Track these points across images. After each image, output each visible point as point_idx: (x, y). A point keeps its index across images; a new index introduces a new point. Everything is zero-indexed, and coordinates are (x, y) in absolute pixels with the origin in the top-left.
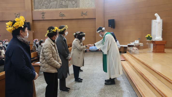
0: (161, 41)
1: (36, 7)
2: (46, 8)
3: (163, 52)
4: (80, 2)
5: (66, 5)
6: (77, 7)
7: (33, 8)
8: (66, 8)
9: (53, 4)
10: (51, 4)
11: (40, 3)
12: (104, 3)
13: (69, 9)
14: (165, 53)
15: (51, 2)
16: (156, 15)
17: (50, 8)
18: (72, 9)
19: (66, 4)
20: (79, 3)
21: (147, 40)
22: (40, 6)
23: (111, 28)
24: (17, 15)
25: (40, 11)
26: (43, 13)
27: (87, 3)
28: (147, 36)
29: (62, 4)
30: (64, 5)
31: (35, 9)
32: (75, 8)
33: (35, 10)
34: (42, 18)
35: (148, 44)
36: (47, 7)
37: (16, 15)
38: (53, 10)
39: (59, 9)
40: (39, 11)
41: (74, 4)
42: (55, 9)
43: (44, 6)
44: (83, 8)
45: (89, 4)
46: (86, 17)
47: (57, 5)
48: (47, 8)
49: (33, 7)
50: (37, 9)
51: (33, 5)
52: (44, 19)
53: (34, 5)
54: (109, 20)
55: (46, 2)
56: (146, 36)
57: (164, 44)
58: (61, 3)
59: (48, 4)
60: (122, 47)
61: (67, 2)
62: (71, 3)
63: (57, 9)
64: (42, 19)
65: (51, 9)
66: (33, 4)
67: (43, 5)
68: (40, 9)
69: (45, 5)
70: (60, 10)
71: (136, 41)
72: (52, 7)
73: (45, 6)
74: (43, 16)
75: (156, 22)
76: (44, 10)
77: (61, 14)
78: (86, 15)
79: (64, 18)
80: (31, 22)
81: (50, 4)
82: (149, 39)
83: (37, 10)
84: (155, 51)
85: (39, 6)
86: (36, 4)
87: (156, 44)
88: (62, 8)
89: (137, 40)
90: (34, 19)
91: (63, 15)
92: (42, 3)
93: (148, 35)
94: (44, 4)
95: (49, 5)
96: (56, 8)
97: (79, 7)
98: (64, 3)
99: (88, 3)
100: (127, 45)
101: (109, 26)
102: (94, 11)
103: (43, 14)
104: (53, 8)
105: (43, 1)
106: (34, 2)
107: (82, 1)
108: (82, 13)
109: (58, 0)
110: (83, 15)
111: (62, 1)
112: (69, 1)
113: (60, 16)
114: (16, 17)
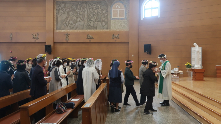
0: (200, 69)
1: (58, 28)
2: (71, 28)
4: (111, 24)
5: (94, 26)
6: (107, 29)
7: (55, 29)
8: (95, 30)
10: (76, 25)
11: (64, 23)
12: (139, 26)
13: (98, 30)
14: (204, 80)
15: (77, 22)
16: (195, 44)
17: (76, 29)
18: (102, 30)
19: (94, 25)
20: (110, 25)
21: (187, 68)
23: (147, 53)
24: (35, 35)
25: (64, 32)
26: (67, 35)
30: (93, 26)
31: (57, 29)
32: (105, 30)
33: (58, 31)
34: (66, 40)
35: (187, 71)
36: (72, 28)
38: (79, 31)
40: (62, 32)
41: (104, 26)
42: (81, 31)
44: (115, 30)
45: (122, 25)
46: (118, 40)
47: (85, 25)
48: (72, 29)
49: (55, 27)
50: (60, 29)
51: (55, 25)
52: (68, 41)
53: (57, 25)
55: (71, 22)
56: (186, 64)
57: (203, 72)
58: (89, 24)
59: (74, 24)
61: (96, 22)
62: (100, 24)
63: (84, 31)
64: (66, 41)
65: (76, 31)
66: (55, 23)
67: (67, 26)
68: (64, 29)
69: (69, 25)
70: (87, 31)
71: (174, 69)
72: (78, 28)
73: (70, 27)
74: (67, 37)
75: (195, 51)
76: (69, 31)
77: (88, 36)
78: (118, 38)
79: (92, 41)
80: (52, 45)
81: (75, 24)
82: (189, 67)
83: (60, 30)
84: (195, 79)
85: (63, 26)
86: (59, 24)
87: (195, 72)
88: (90, 29)
89: (175, 67)
90: (55, 41)
91: (91, 38)
92: (66, 23)
93: (188, 63)
94: (69, 24)
95: (75, 25)
96: (82, 29)
97: (110, 29)
98: (92, 24)
99: (120, 25)
101: (145, 52)
102: (128, 34)
103: (67, 36)
104: (79, 29)
105: (68, 21)
106: (57, 22)
107: (114, 22)
108: (114, 36)
109: (86, 20)
110: (115, 38)
111: (90, 22)
112: (99, 22)
113: (88, 38)
114: (34, 38)
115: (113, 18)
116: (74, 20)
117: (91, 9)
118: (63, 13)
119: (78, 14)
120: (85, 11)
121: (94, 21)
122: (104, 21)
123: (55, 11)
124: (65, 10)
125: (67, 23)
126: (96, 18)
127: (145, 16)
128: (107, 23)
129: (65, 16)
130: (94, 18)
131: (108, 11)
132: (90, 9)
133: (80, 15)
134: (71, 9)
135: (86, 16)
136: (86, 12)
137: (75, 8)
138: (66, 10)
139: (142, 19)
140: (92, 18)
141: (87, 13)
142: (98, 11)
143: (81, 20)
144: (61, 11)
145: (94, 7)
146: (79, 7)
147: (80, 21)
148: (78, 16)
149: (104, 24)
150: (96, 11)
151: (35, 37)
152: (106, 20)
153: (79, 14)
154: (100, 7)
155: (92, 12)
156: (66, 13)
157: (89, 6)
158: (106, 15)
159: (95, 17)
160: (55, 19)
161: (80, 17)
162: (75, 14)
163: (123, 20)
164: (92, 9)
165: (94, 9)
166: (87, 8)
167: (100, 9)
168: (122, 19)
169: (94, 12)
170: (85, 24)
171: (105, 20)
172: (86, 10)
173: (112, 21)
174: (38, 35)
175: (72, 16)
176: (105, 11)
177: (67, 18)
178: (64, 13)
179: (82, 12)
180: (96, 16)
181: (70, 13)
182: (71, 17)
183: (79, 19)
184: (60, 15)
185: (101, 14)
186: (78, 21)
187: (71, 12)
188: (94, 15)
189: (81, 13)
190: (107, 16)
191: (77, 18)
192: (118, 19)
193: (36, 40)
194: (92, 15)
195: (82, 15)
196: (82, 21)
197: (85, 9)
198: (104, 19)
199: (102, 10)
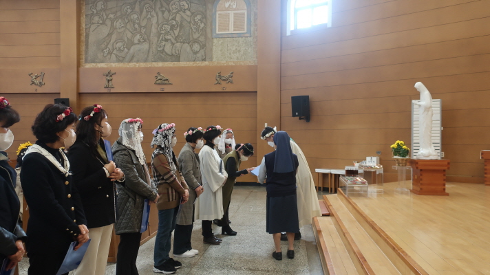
0: (436, 160)
1: (89, 58)
2: (119, 61)
3: (442, 193)
4: (214, 47)
5: (174, 53)
6: (204, 60)
7: (83, 61)
8: (176, 63)
9: (139, 50)
10: (132, 51)
11: (103, 46)
12: (281, 50)
13: (182, 64)
14: (447, 195)
15: (133, 44)
16: (418, 85)
17: (130, 61)
18: (191, 64)
19: (174, 51)
20: (211, 50)
21: (395, 157)
22: (102, 54)
23: (300, 119)
24: (37, 77)
25: (102, 68)
26: (109, 74)
27: (234, 49)
28: (395, 146)
29: (163, 49)
30: (170, 53)
31: (86, 61)
32: (199, 64)
33: (88, 66)
34: (106, 87)
35: (396, 167)
36: (121, 59)
37: (34, 77)
38: (138, 65)
39: (155, 64)
40: (98, 68)
41: (197, 52)
42: (142, 65)
43: (113, 56)
44: (224, 62)
45: (239, 51)
46: (229, 88)
47: (151, 52)
48: (122, 61)
49: (83, 57)
50: (93, 61)
51: (83, 53)
52: (112, 91)
53: (86, 52)
54: (294, 99)
55: (120, 45)
56: (392, 146)
57: (444, 171)
58: (161, 49)
59: (126, 50)
60: (331, 174)
61: (178, 45)
62: (189, 49)
63: (149, 65)
64: (106, 91)
65: (132, 65)
66: (83, 48)
67: (110, 53)
68: (102, 62)
69: (115, 52)
70: (156, 66)
71: (368, 159)
72: (135, 59)
73: (116, 56)
74: (109, 81)
75: (420, 106)
76: (113, 65)
77: (159, 78)
78: (231, 82)
79: (167, 89)
80: (73, 98)
81: (129, 50)
82: (400, 155)
83: (94, 64)
84: (419, 189)
85: (100, 56)
86: (92, 49)
87: (420, 167)
88: (163, 60)
89: (371, 155)
90: (81, 91)
91: (166, 82)
92: (107, 47)
93: (398, 142)
94: (113, 49)
95: (127, 53)
96: (146, 61)
97: (211, 59)
98: (168, 49)
99: (236, 49)
100: (343, 169)
101: (294, 115)
102: (253, 72)
103: (108, 78)
104: (138, 61)
105: (112, 41)
106: (87, 45)
107: (220, 42)
108: (220, 76)
109: (154, 40)
110: (222, 82)
111: (164, 43)
112: (184, 43)
113: (158, 82)
114: (33, 83)
115: (218, 32)
116: (126, 40)
117: (166, 13)
118: (101, 24)
119: (137, 26)
120: (153, 16)
121: (174, 41)
122: (196, 41)
123: (83, 19)
124: (105, 17)
125: (110, 46)
126: (178, 35)
127: (296, 26)
128: (203, 46)
129: (105, 30)
130: (172, 34)
131: (205, 17)
132: (163, 12)
133: (140, 27)
134: (119, 14)
135: (154, 30)
136: (154, 21)
137: (129, 10)
138: (107, 16)
139: (288, 33)
140: (167, 33)
141: (158, 21)
142: (182, 17)
143: (143, 39)
144: (96, 19)
145: (174, 6)
146: (137, 8)
147: (139, 42)
148: (136, 29)
149: (196, 47)
150: (178, 18)
151: (37, 82)
152: (202, 39)
153: (139, 24)
154: (186, 6)
155: (168, 21)
156: (108, 23)
157: (162, 6)
158: (202, 25)
159: (176, 32)
160: (83, 38)
161: (140, 33)
162: (128, 26)
163: (244, 38)
164: (169, 11)
165: (174, 11)
166: (157, 10)
167: (188, 13)
168: (240, 36)
169: (174, 19)
170: (151, 50)
171: (200, 39)
172: (155, 15)
173: (215, 40)
174: (42, 75)
175: (123, 29)
176: (199, 17)
177: (110, 35)
178: (104, 23)
179: (146, 20)
180: (178, 29)
181: (117, 24)
182: (119, 33)
183: (138, 36)
184: (93, 27)
185: (190, 23)
186: (136, 41)
187: (120, 21)
188: (173, 28)
189: (143, 24)
190: (204, 30)
191: (134, 35)
192: (232, 36)
193: (37, 87)
194: (168, 28)
195: (145, 27)
196: (145, 41)
197: (153, 13)
198: (196, 36)
199: (192, 13)
